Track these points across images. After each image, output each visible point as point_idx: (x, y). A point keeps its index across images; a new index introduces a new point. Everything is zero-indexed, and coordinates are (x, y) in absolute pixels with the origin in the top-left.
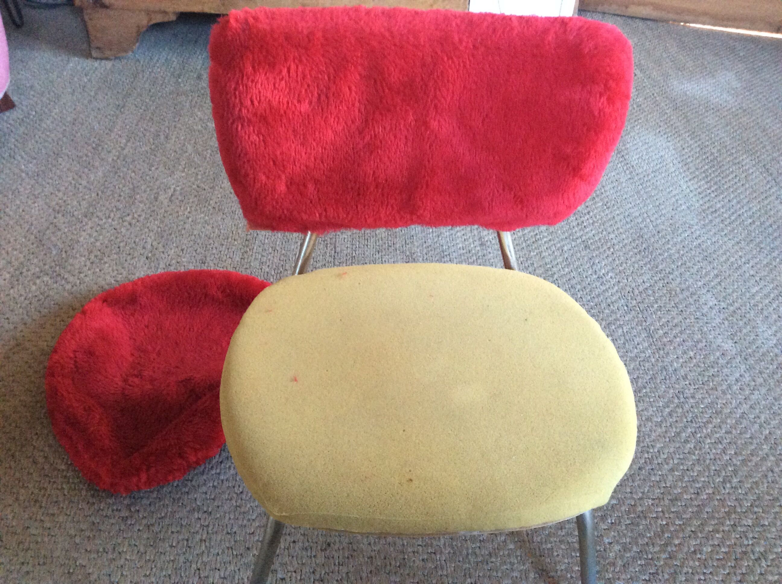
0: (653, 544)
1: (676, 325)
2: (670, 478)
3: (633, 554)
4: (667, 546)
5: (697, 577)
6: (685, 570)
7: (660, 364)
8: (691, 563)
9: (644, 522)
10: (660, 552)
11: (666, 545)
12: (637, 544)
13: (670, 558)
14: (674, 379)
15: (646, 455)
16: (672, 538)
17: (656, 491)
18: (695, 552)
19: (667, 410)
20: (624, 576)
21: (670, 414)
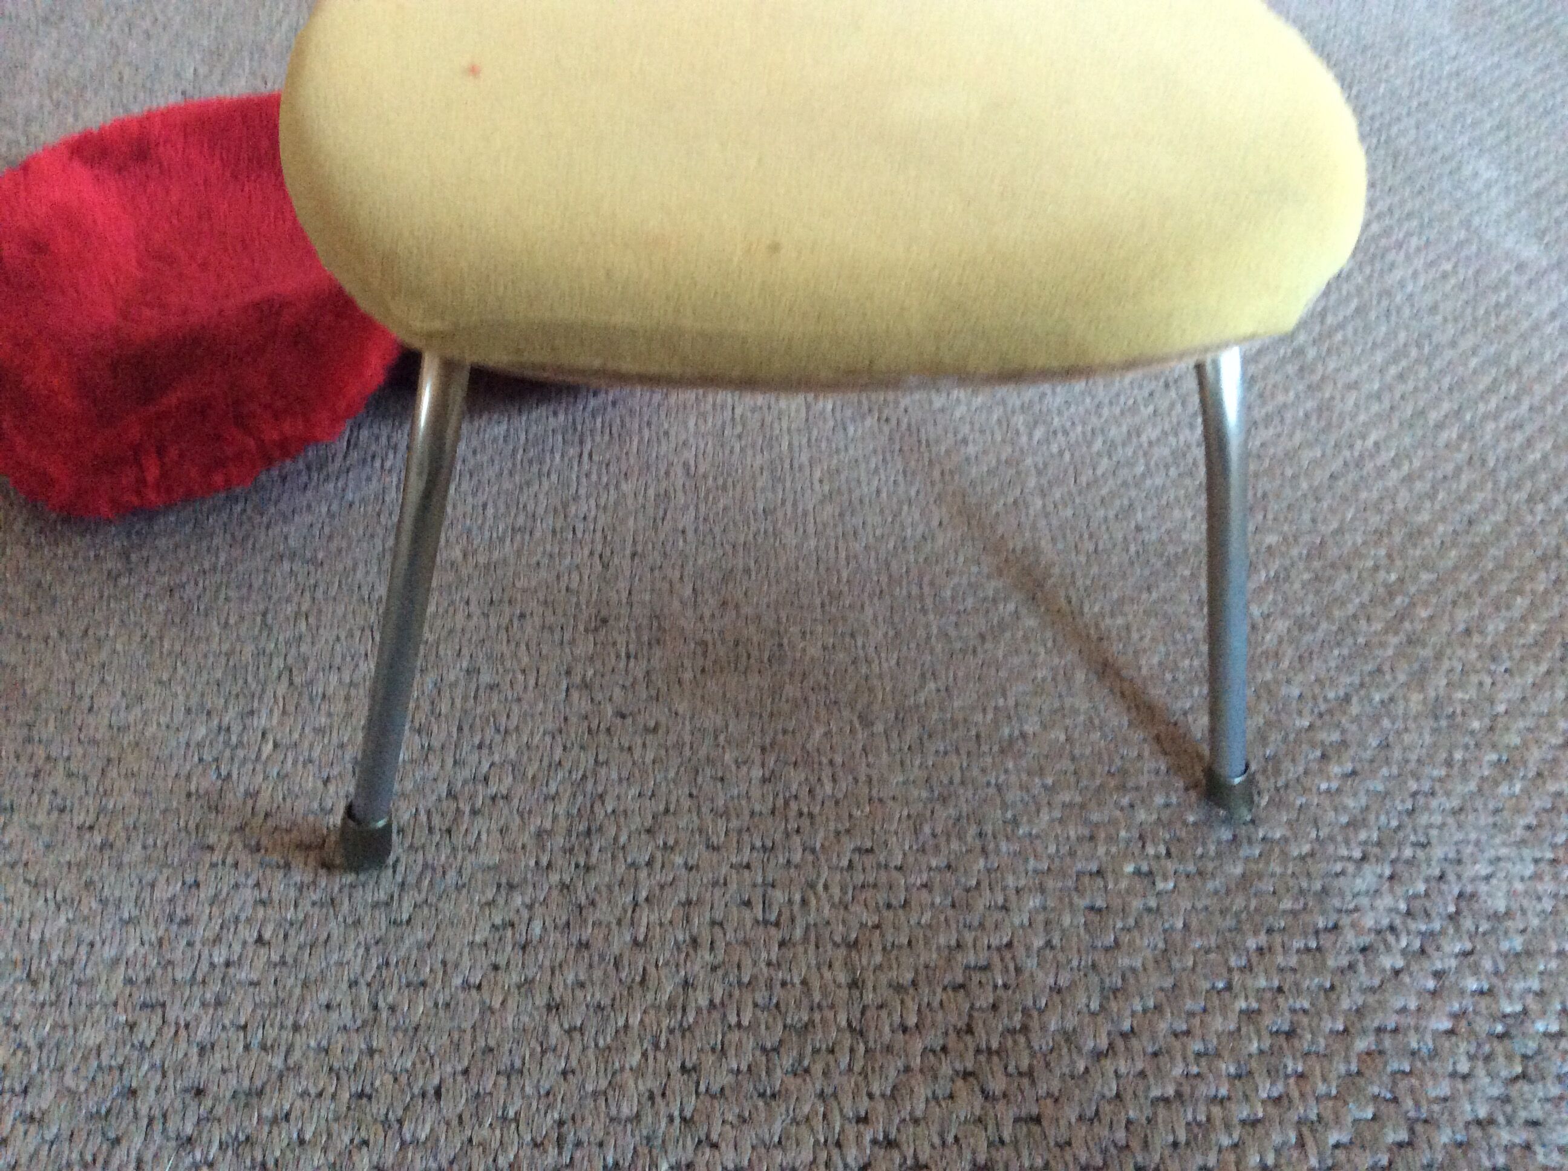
0: (1369, 619)
1: (1409, 216)
2: (1404, 493)
3: (1320, 634)
4: (1401, 621)
5: (1474, 679)
6: (1446, 665)
7: (1375, 287)
8: (1460, 652)
9: (1345, 576)
10: (1386, 631)
11: (1400, 617)
12: (1330, 618)
13: (1410, 642)
14: (1407, 312)
15: (1347, 453)
16: (1413, 605)
17: (1371, 521)
18: (1468, 632)
19: (1393, 371)
20: (1300, 677)
21: (1401, 377)
